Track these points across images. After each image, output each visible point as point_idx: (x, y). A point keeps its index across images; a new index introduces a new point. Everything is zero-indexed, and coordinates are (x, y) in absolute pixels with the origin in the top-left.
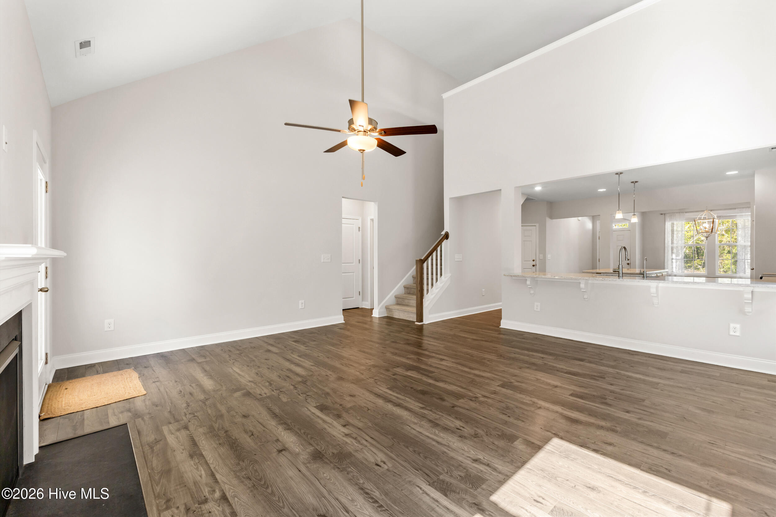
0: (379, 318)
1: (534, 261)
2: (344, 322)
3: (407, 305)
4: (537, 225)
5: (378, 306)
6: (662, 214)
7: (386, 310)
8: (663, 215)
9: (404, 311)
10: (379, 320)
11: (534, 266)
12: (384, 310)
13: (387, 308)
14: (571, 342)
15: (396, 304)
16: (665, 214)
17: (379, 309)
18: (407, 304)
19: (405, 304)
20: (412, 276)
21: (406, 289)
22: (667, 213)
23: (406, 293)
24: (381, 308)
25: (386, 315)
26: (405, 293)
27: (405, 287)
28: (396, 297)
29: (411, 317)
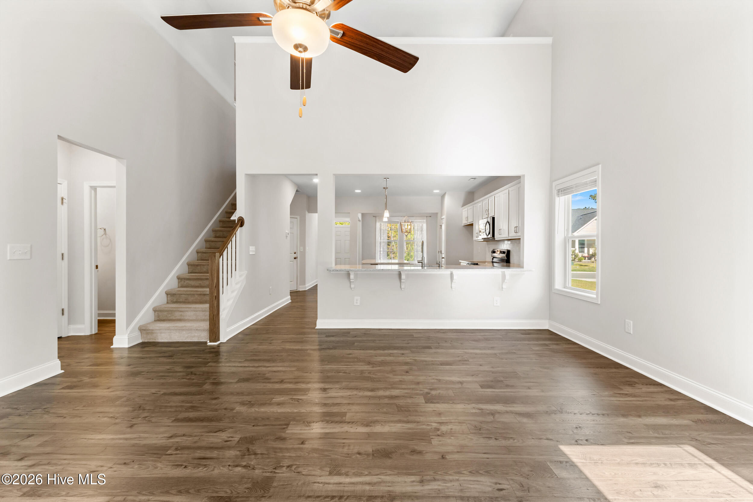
0: (128, 348)
1: (295, 253)
2: (63, 371)
3: (180, 320)
4: (298, 217)
5: (127, 328)
7: (140, 334)
9: (181, 329)
10: (129, 351)
11: (295, 258)
12: (138, 333)
13: (143, 330)
14: (398, 331)
15: (155, 321)
17: (128, 335)
18: (179, 318)
19: (174, 318)
20: (177, 277)
21: (169, 296)
23: (169, 302)
24: (131, 332)
25: (140, 341)
26: (167, 303)
27: (167, 294)
28: (155, 310)
29: (194, 336)
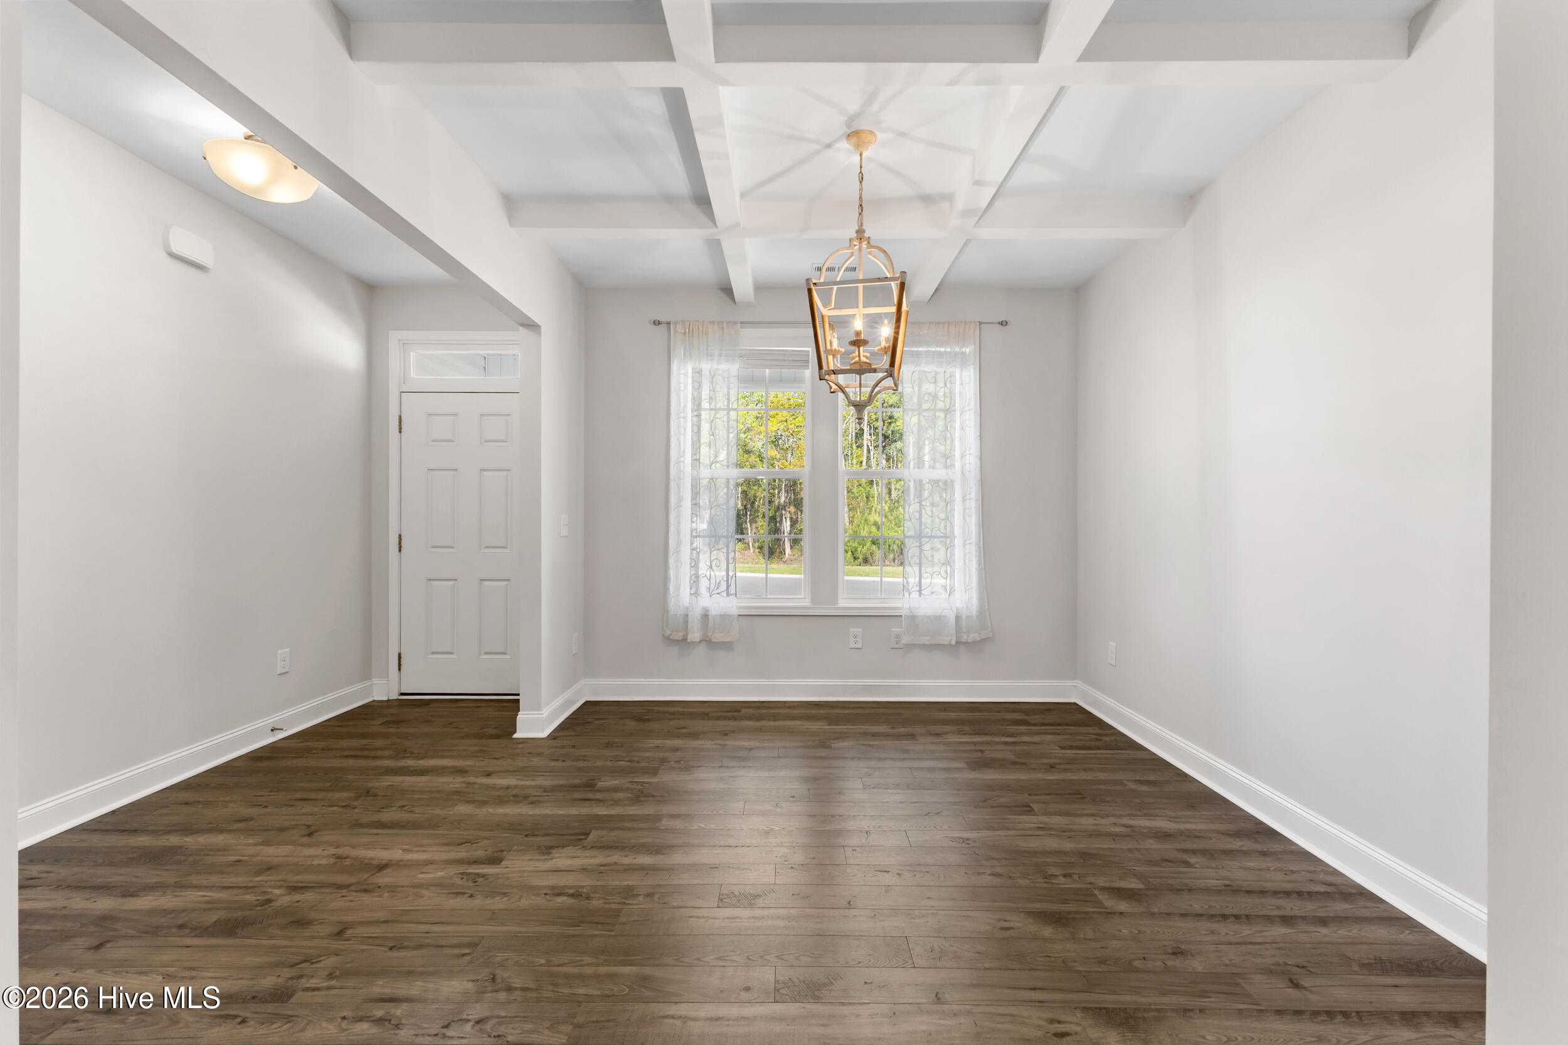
6: (657, 323)
8: (662, 329)
16: (669, 323)
22: (676, 323)
